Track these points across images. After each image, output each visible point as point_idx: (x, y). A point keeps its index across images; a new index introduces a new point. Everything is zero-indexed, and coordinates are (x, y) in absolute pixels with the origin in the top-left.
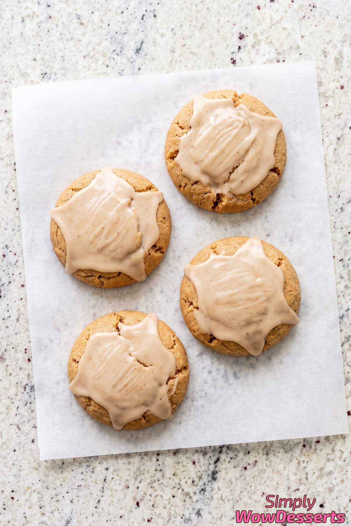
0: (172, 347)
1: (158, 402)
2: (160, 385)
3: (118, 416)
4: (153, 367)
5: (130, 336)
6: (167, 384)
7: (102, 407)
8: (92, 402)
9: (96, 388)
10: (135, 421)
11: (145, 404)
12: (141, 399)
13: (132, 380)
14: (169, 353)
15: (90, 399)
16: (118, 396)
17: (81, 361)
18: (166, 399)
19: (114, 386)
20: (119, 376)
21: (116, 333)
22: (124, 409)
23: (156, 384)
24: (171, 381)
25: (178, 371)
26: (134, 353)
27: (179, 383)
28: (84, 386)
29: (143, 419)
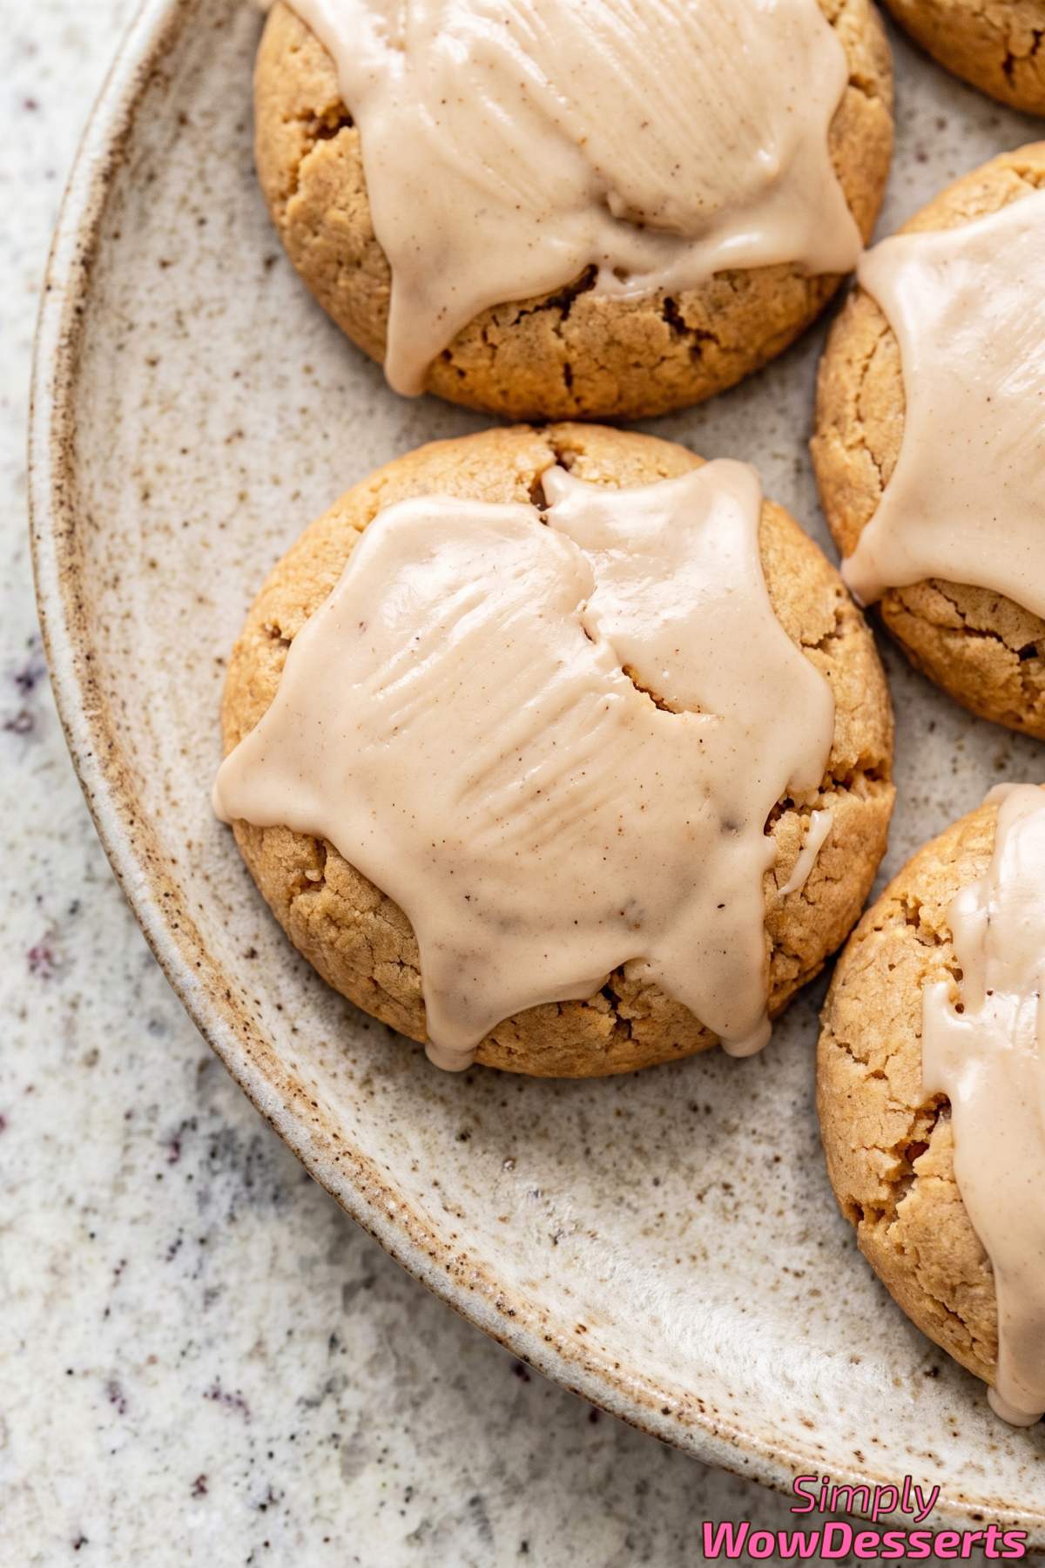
0: (821, 645)
1: (697, 920)
2: (730, 826)
3: (463, 960)
4: (704, 719)
5: (597, 537)
6: (767, 830)
7: (384, 900)
8: (332, 862)
9: (366, 782)
10: (561, 1007)
11: (628, 918)
12: (614, 889)
13: (581, 761)
14: (805, 665)
15: (321, 846)
16: (483, 842)
17: (306, 634)
18: (748, 911)
19: (475, 784)
20: (507, 733)
21: (530, 513)
22: (508, 923)
23: (700, 813)
24: (788, 823)
25: (838, 779)
26: (607, 628)
27: (830, 844)
28: (305, 773)
29: (604, 1005)
